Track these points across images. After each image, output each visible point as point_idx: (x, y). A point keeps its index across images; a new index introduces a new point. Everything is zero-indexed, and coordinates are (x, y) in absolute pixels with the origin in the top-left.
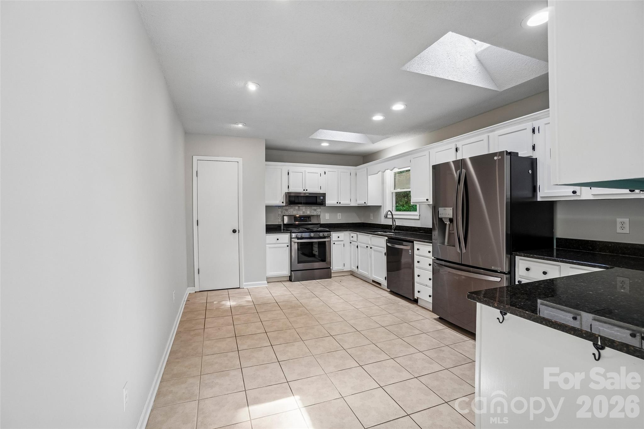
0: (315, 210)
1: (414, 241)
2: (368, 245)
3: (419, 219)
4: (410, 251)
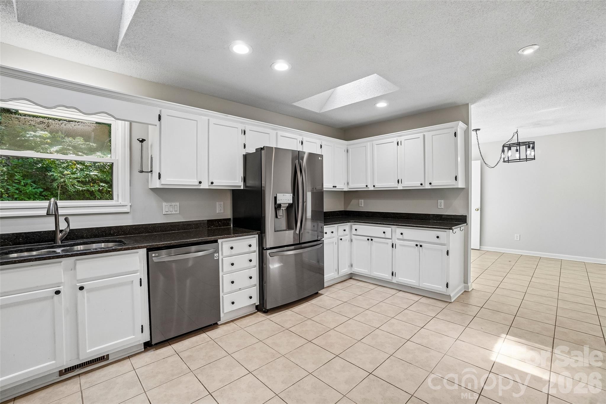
1: (218, 240)
2: (60, 286)
3: (129, 211)
4: (216, 255)
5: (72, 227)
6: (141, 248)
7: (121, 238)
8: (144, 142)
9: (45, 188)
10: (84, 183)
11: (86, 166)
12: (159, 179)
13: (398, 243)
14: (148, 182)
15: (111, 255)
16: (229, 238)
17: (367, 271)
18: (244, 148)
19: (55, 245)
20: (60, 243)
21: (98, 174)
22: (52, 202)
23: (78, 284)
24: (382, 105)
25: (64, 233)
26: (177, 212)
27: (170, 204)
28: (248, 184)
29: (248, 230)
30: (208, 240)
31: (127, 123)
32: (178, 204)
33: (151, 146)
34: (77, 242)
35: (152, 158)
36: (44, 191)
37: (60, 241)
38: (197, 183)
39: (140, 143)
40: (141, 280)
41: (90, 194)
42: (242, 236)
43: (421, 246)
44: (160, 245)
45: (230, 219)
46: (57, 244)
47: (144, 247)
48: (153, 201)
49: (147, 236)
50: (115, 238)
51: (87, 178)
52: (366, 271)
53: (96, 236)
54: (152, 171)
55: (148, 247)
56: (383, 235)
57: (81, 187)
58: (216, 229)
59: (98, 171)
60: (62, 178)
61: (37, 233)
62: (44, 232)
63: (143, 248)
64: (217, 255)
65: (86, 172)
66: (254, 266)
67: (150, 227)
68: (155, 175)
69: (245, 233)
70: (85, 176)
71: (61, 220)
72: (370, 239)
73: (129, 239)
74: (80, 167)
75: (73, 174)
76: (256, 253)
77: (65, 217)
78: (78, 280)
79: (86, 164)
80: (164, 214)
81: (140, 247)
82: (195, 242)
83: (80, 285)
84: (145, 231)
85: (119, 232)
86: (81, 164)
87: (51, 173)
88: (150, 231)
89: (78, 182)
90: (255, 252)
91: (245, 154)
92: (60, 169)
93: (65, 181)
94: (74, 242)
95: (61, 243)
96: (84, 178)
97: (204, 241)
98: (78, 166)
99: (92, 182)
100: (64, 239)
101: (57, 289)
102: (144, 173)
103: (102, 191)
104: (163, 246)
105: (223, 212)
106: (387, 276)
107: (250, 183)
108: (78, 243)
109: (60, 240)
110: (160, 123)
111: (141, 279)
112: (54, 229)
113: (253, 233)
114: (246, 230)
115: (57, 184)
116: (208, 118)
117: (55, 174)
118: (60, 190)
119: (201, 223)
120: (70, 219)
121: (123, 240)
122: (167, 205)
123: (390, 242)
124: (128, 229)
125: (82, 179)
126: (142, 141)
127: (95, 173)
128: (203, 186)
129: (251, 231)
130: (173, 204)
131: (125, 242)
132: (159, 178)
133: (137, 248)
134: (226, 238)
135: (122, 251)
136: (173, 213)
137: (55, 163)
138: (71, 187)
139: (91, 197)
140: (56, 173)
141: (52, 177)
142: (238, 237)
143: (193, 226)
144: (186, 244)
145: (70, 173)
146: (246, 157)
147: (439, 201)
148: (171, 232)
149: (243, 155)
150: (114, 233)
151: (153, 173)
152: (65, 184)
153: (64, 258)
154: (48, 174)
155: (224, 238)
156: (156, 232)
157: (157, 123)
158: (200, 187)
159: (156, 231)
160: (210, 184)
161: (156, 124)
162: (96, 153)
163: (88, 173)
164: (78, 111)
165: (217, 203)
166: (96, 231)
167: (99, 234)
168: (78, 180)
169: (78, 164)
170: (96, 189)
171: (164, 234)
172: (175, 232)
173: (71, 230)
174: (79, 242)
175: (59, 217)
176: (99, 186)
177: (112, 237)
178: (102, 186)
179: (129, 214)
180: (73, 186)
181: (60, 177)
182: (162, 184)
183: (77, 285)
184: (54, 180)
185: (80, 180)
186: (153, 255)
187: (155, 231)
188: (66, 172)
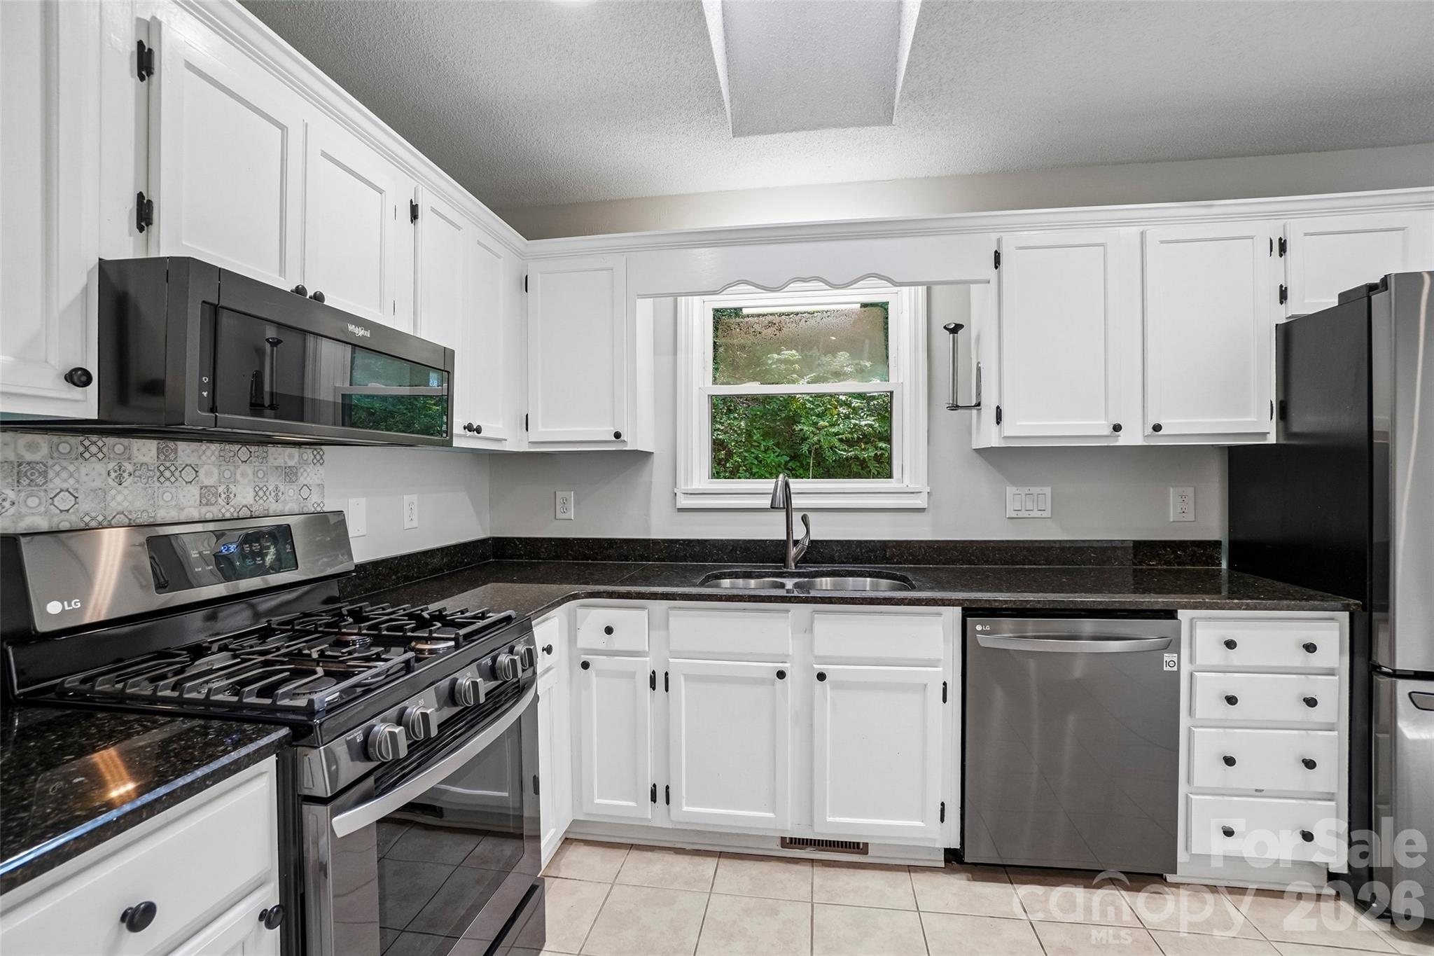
0: (290, 474)
1: (1179, 611)
2: (785, 662)
3: (926, 506)
4: (1167, 657)
5: (813, 537)
6: (949, 605)
7: (906, 571)
8: (959, 332)
9: (793, 455)
10: (849, 443)
11: (854, 409)
12: (998, 423)
14: (970, 433)
15: (881, 613)
16: (1220, 609)
18: (1281, 303)
19: (785, 570)
20: (794, 568)
21: (873, 423)
22: (780, 483)
23: (816, 666)
25: (800, 546)
26: (1045, 514)
27: (1025, 490)
28: (1296, 427)
29: (1298, 588)
30: (1141, 607)
31: (922, 290)
32: (1047, 490)
33: (978, 338)
34: (821, 569)
35: (979, 370)
36: (790, 460)
37: (793, 565)
38: (1108, 430)
39: (951, 335)
40: (946, 687)
41: (861, 465)
42: (1273, 609)
44: (997, 604)
45: (1217, 544)
46: (789, 570)
47: (957, 602)
48: (981, 482)
49: (964, 572)
50: (894, 568)
51: (855, 432)
53: (856, 560)
54: (978, 404)
55: (965, 605)
57: (845, 450)
58: (1165, 570)
59: (873, 416)
60: (815, 434)
61: (760, 543)
62: (770, 541)
63: (953, 606)
64: (1174, 657)
65: (853, 421)
66: (1328, 724)
67: (975, 548)
68: (989, 413)
69: (1287, 599)
70: (852, 429)
71: (796, 517)
73: (924, 577)
74: (844, 411)
75: (832, 425)
76: (1337, 678)
77: (802, 513)
78: (816, 657)
79: (853, 405)
80: (1008, 518)
81: (947, 602)
82: (1100, 607)
83: (820, 668)
84: (960, 557)
85: (902, 555)
86: (846, 405)
87: (800, 427)
88: (972, 558)
89: (841, 440)
90: (1333, 675)
91: (1285, 321)
92: (814, 417)
93: (819, 441)
94: (817, 569)
95: (796, 567)
96: (850, 433)
97: (1127, 607)
98: (841, 409)
99: (865, 440)
100: (799, 560)
101: (780, 666)
102: (960, 411)
103: (880, 459)
104: (1004, 606)
105: (1193, 520)
107: (1307, 421)
108: (822, 571)
109: (794, 562)
110: (999, 272)
111: (945, 684)
112: (785, 538)
113: (1326, 604)
114: (1292, 589)
115: (808, 446)
116: (1140, 229)
117: (806, 428)
118: (813, 458)
119: (1116, 548)
120: (812, 517)
121: (910, 577)
122: (1018, 492)
124: (923, 550)
125: (847, 435)
126: (956, 329)
127: (870, 421)
128: (1124, 439)
129: (1312, 592)
130: (1035, 490)
131: (914, 582)
132: (999, 419)
133: (940, 603)
134: (1208, 608)
135: (904, 605)
136: (1034, 514)
137: (806, 408)
138: (829, 452)
139: (862, 472)
140: (808, 426)
141: (801, 434)
142: (1256, 609)
143: (1093, 555)
144: (1071, 610)
145: (827, 424)
146: (1287, 334)
148: (1026, 567)
149: (1277, 325)
150: (892, 557)
151: (983, 409)
152: (820, 447)
153: (793, 603)
154: (796, 429)
155: (1201, 608)
156: (987, 562)
157: (991, 273)
158: (1117, 441)
159: (988, 560)
160: (1152, 430)
161: (987, 278)
162: (871, 381)
163: (857, 422)
164: (829, 286)
165: (1171, 488)
166: (857, 548)
167: (862, 555)
168: (840, 437)
169: (841, 406)
170: (870, 455)
171: (1009, 572)
172: (1040, 567)
173: (812, 542)
174: (825, 569)
175: (793, 513)
176: (876, 448)
177: (888, 566)
178: (881, 449)
179: (925, 513)
180: (832, 450)
181: (813, 432)
182: (1005, 438)
183: (814, 668)
184: (804, 439)
185: (844, 437)
186: (979, 628)
187: (985, 562)
188: (821, 423)
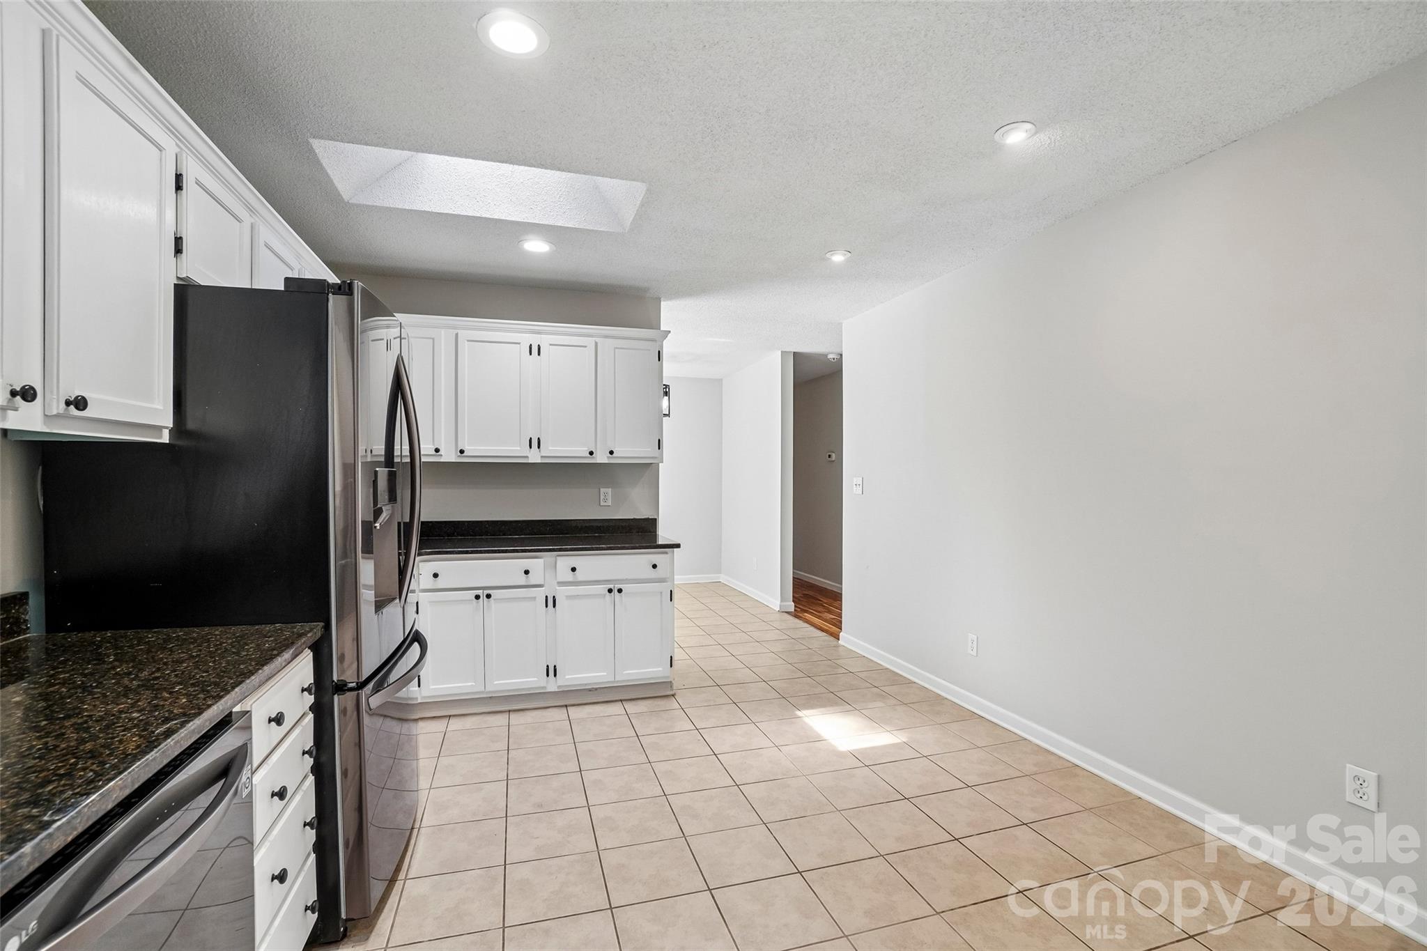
13: (561, 593)
17: (474, 684)
18: (177, 256)
24: (536, 246)
38: (4, 398)
43: (620, 591)
52: (470, 684)
56: (522, 580)
72: (484, 595)
91: (179, 283)
106: (534, 680)
123: (540, 594)
146: (182, 296)
147: (602, 490)
149: (175, 285)
